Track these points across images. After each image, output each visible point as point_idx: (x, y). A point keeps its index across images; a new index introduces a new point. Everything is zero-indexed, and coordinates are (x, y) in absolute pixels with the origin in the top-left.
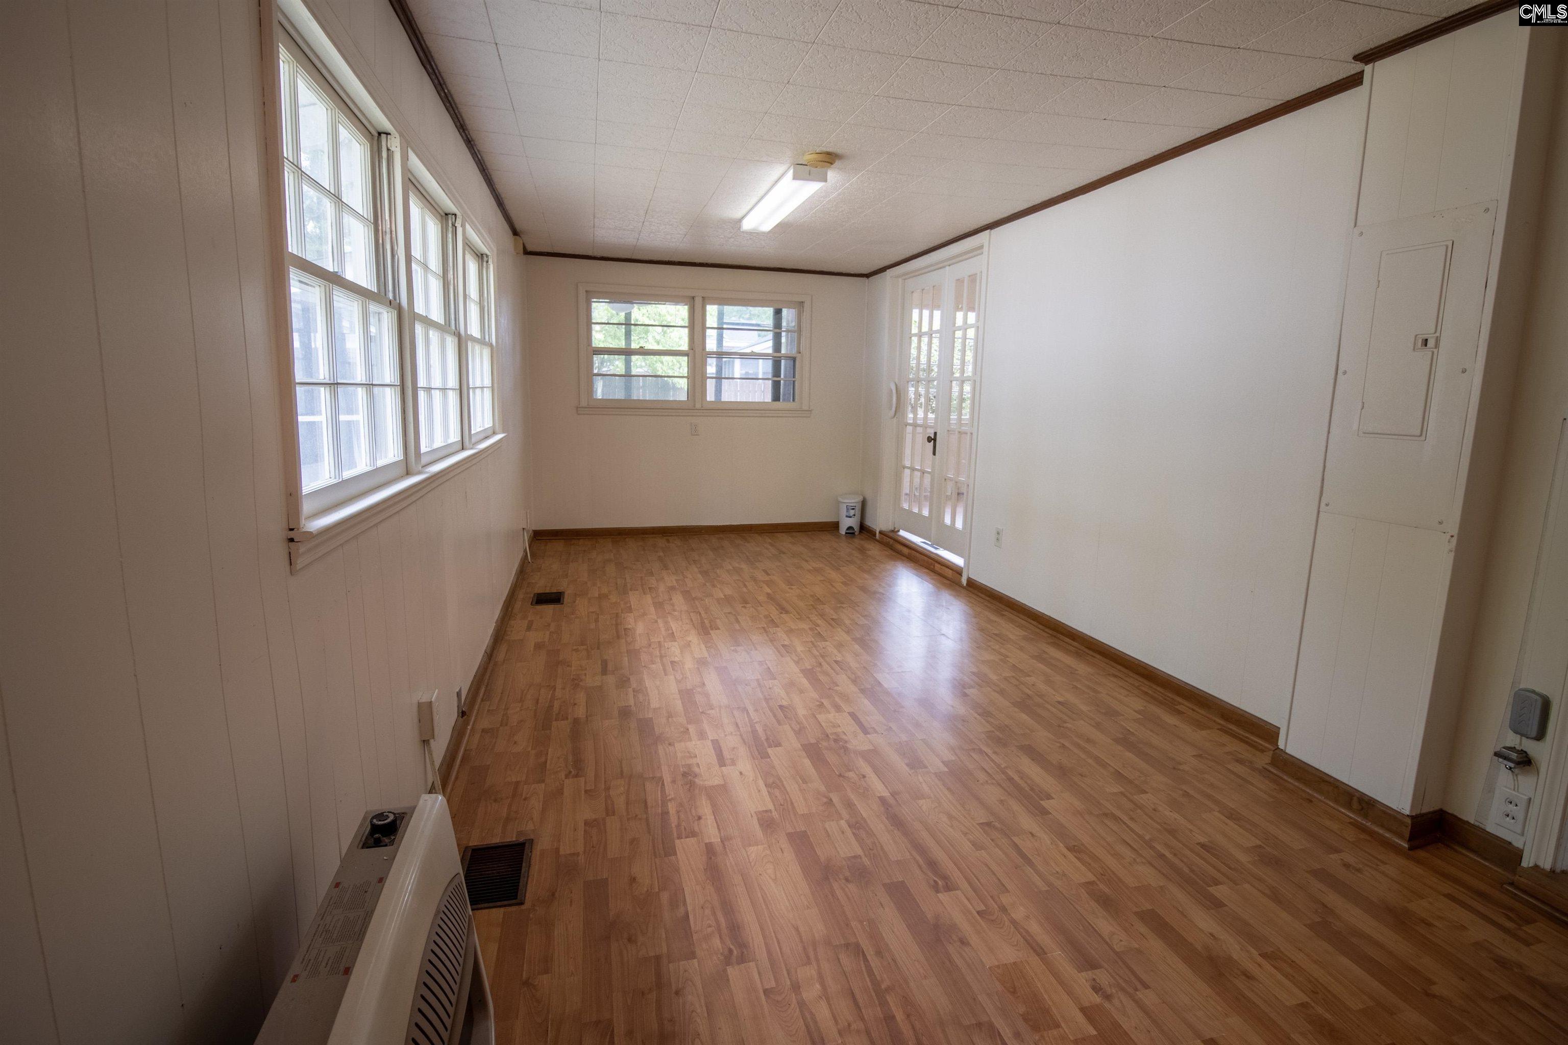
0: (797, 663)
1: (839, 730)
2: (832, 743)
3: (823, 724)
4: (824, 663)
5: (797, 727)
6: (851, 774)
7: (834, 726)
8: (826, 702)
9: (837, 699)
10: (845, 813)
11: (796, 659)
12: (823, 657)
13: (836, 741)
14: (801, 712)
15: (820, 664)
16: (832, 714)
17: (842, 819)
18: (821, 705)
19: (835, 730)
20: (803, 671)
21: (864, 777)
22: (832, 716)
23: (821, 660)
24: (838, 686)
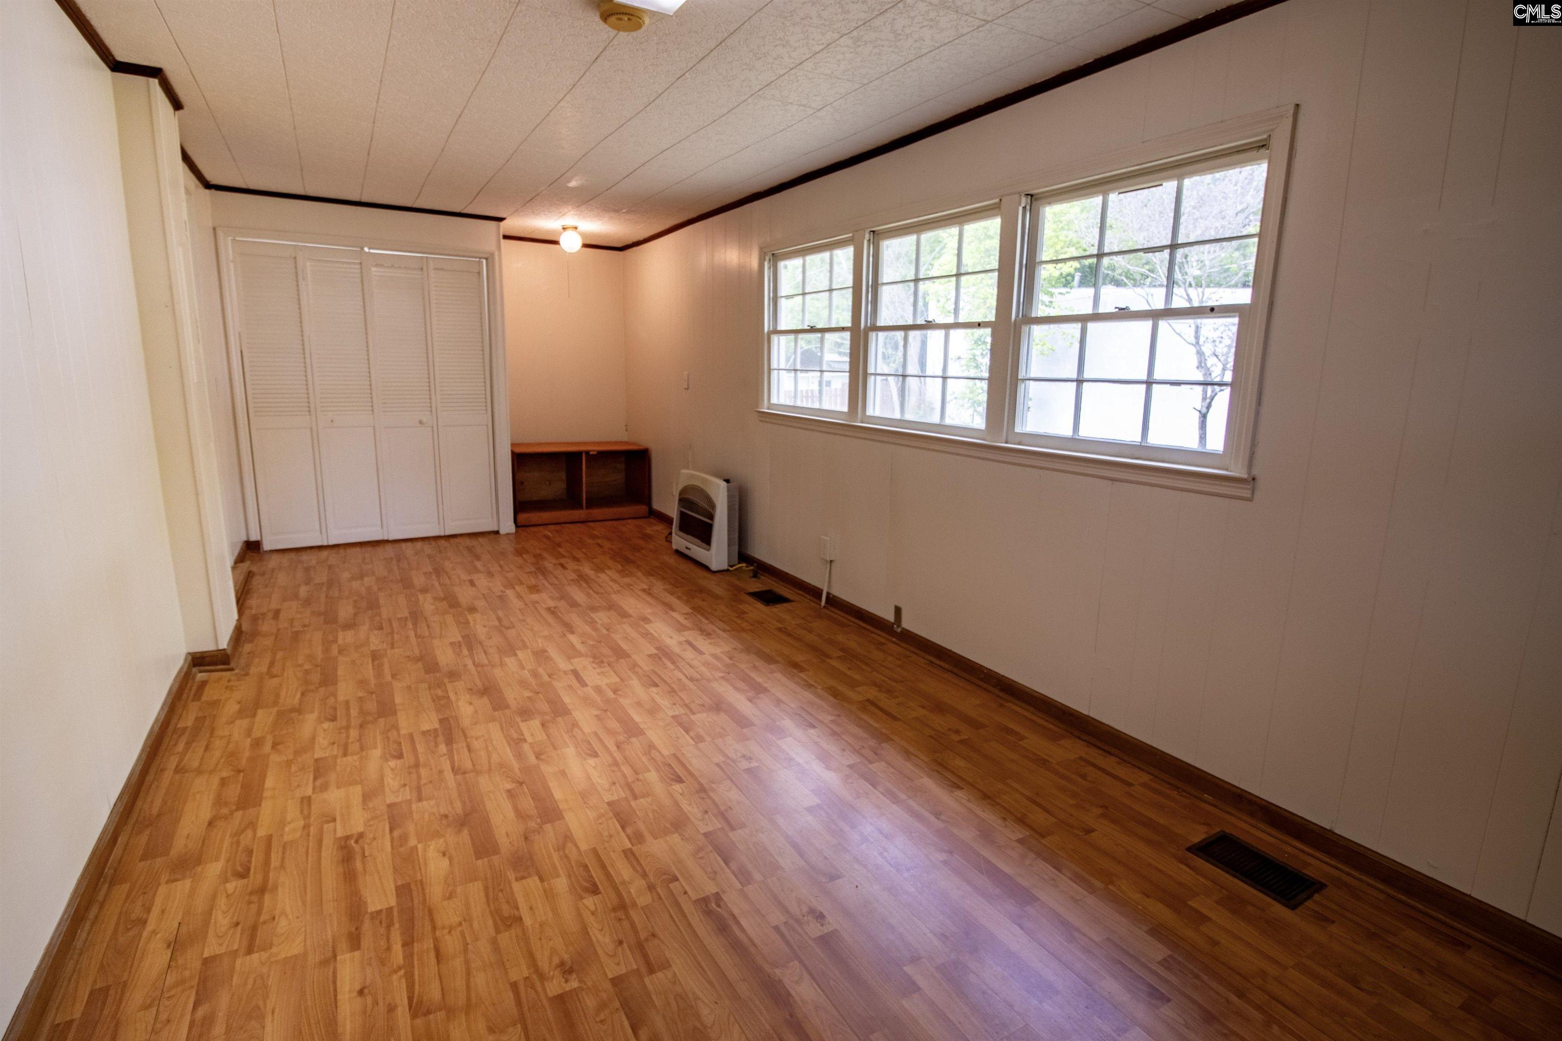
0: (651, 747)
1: (599, 670)
2: (605, 660)
3: (613, 673)
4: (613, 748)
5: (637, 669)
6: (591, 643)
7: (603, 673)
8: (611, 695)
9: (598, 699)
10: (599, 626)
11: (654, 753)
12: (616, 763)
13: (603, 662)
14: (635, 683)
15: (618, 747)
16: (604, 683)
17: (601, 624)
18: (615, 691)
19: (603, 670)
20: (642, 733)
21: (583, 643)
22: (603, 682)
23: (618, 756)
24: (596, 716)
